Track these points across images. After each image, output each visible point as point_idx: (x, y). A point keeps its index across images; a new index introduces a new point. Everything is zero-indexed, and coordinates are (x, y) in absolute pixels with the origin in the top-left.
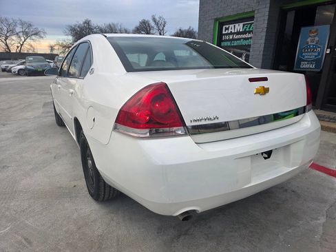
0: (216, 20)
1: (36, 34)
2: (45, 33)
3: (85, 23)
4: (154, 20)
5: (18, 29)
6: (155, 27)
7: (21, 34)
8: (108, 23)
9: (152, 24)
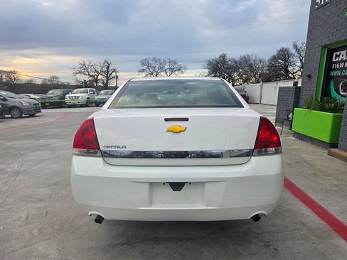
0: (324, 47)
1: (179, 70)
2: (186, 69)
3: (221, 56)
4: (295, 46)
5: (167, 67)
6: (296, 54)
7: (168, 70)
8: (243, 55)
9: (293, 51)
